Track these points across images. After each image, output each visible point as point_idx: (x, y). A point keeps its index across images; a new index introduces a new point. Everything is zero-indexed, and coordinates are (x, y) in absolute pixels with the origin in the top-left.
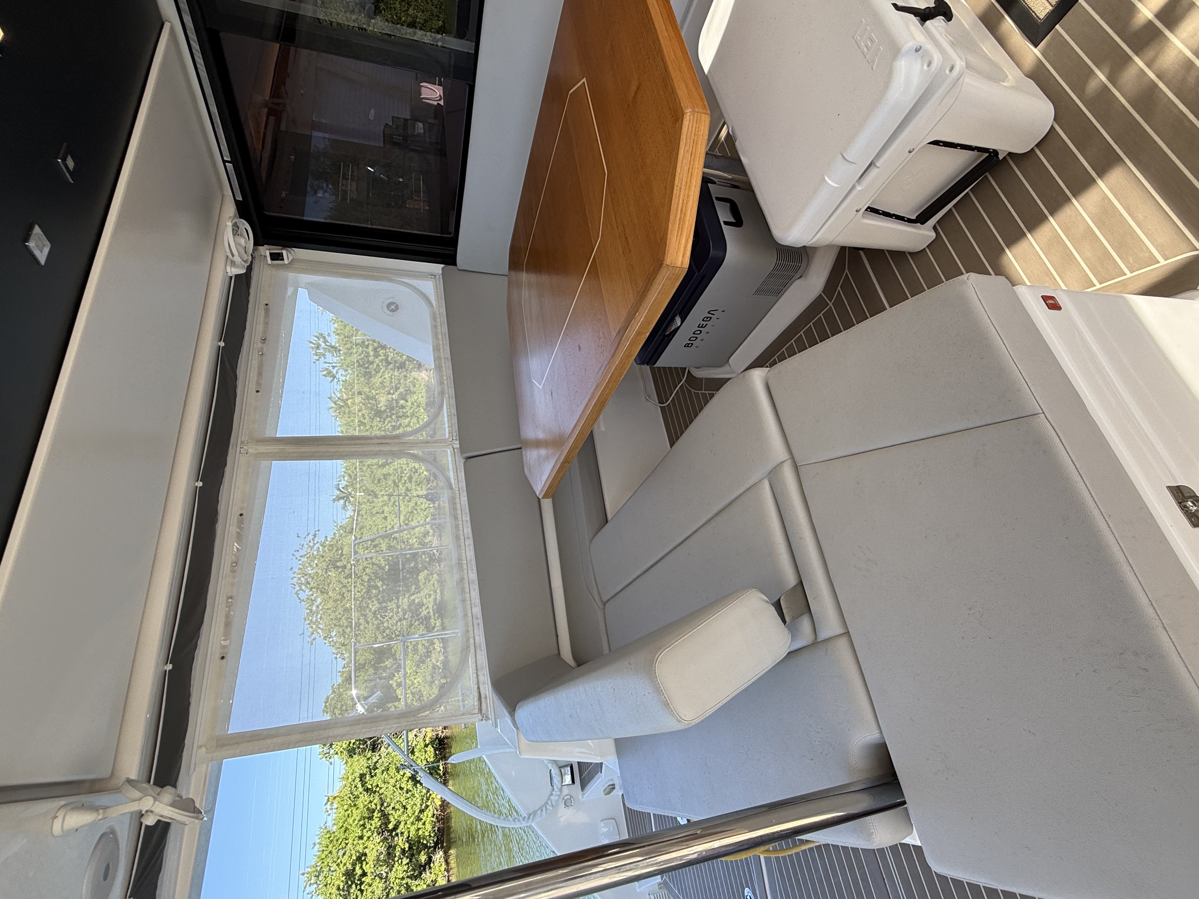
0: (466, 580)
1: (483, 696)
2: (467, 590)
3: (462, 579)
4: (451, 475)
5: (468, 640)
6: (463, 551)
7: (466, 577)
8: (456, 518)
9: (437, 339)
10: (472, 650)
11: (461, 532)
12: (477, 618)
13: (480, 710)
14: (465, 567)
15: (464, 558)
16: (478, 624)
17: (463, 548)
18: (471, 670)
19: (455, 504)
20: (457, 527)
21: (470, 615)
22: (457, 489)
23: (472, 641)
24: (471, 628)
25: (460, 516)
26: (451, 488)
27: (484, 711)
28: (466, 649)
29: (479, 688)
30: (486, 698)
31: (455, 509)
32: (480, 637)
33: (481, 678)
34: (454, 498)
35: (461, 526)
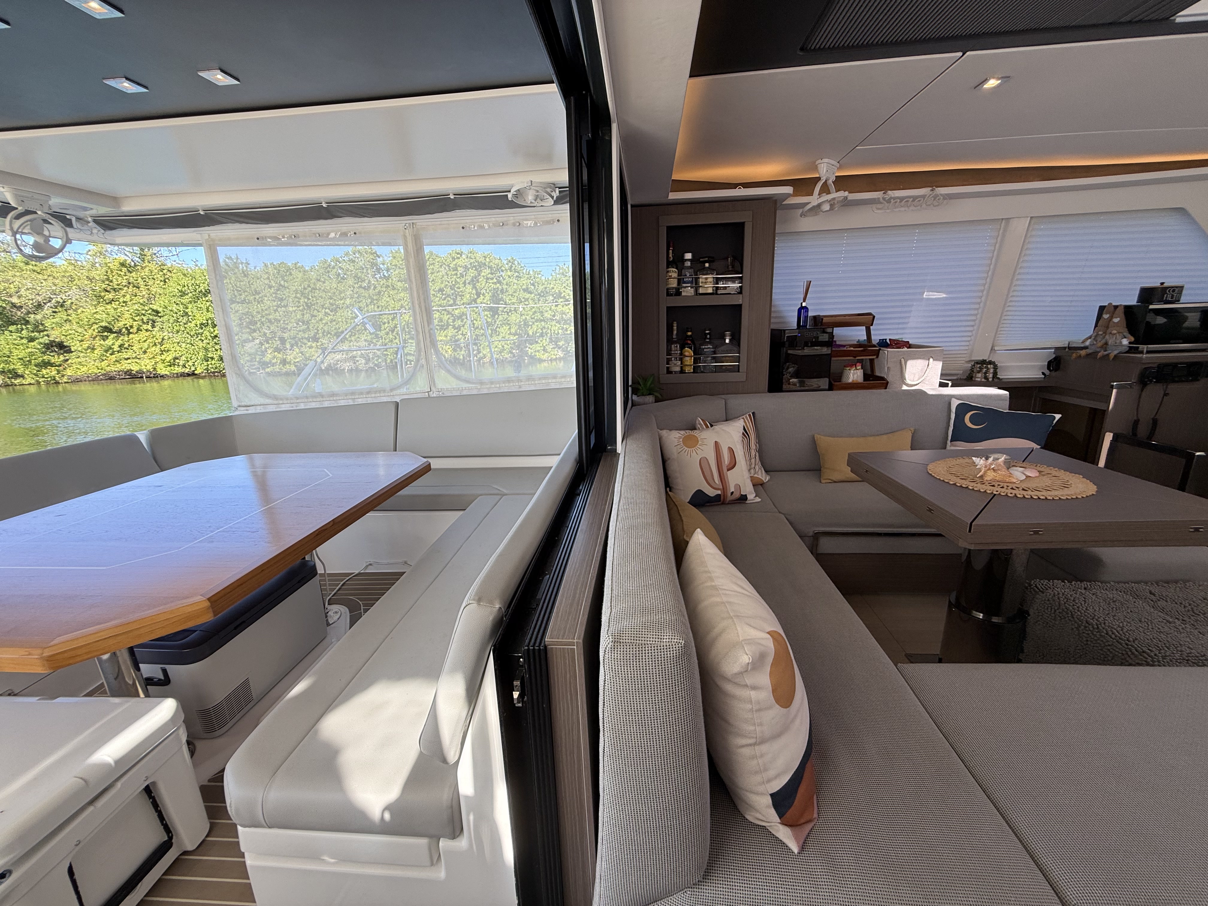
0: (322, 399)
1: (248, 408)
2: (315, 400)
3: (322, 396)
4: (404, 390)
5: (281, 399)
6: (343, 398)
7: (324, 399)
8: (368, 393)
9: (540, 379)
10: (276, 402)
11: (357, 397)
12: (296, 406)
13: (240, 406)
14: (331, 399)
15: (338, 398)
16: (292, 407)
17: (345, 398)
18: (262, 400)
19: (380, 392)
20: (362, 393)
21: (298, 401)
22: (392, 394)
23: (281, 402)
24: (289, 402)
25: (369, 396)
26: (392, 390)
27: (239, 408)
28: (275, 397)
29: (253, 406)
30: (247, 410)
31: (376, 392)
32: (285, 407)
33: (258, 408)
34: (384, 391)
35: (362, 396)
